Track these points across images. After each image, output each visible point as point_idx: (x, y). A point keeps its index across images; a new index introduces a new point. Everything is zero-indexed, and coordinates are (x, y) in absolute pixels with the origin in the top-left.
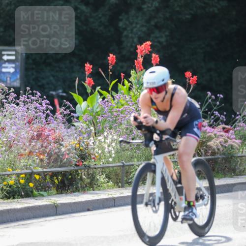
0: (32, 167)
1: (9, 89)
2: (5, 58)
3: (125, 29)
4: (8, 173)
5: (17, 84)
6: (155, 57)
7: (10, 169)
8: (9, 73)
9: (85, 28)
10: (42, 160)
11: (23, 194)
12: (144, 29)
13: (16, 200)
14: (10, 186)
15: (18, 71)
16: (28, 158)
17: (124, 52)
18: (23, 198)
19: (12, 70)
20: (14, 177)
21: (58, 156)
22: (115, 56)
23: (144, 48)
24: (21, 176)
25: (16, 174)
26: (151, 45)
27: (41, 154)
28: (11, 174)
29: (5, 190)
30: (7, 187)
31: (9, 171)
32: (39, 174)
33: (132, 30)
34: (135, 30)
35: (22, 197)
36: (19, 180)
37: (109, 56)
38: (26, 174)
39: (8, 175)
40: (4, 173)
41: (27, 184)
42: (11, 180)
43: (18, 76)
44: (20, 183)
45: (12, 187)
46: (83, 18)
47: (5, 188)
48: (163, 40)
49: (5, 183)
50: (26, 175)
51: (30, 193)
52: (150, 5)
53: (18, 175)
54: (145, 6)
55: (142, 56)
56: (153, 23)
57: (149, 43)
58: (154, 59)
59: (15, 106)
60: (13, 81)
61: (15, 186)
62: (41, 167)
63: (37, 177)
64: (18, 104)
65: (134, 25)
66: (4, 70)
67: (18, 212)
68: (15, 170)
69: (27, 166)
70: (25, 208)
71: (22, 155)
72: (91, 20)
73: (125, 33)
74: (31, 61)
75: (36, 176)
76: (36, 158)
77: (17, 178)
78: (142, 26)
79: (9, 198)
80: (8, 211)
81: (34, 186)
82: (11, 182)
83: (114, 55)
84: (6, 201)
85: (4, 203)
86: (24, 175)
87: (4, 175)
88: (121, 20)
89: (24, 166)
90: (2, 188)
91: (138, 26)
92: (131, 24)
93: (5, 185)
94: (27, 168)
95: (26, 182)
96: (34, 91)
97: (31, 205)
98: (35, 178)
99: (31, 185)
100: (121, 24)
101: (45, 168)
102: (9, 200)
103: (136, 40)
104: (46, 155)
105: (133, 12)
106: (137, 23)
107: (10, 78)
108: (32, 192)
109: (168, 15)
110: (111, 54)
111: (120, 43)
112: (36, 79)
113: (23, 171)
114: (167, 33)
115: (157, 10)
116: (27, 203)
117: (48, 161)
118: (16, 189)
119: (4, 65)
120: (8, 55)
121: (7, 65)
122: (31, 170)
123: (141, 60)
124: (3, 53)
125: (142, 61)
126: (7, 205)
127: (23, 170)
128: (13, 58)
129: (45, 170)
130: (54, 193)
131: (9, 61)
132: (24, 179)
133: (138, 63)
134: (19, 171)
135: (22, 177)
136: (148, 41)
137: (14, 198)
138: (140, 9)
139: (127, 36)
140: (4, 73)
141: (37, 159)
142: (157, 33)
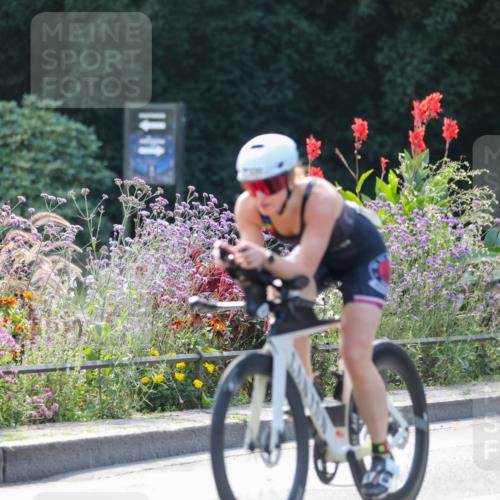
0: (199, 348)
1: (154, 189)
2: (145, 126)
3: (388, 68)
4: (152, 359)
5: (169, 179)
6: (449, 125)
7: (156, 352)
8: (152, 156)
9: (306, 65)
10: (219, 334)
11: (181, 401)
12: (428, 68)
13: (167, 414)
14: (156, 387)
15: (171, 151)
16: (191, 329)
17: (387, 115)
18: (181, 410)
19: (159, 151)
20: (163, 368)
21: (253, 325)
22: (366, 123)
23: (426, 107)
24: (178, 365)
25: (168, 361)
26: (441, 101)
27: (217, 321)
28: (158, 362)
29: (145, 393)
30: (149, 388)
31: (153, 355)
32: (213, 361)
33: (402, 71)
34: (409, 70)
35: (180, 408)
36: (173, 375)
37: (354, 123)
38: (187, 361)
39: (152, 364)
40: (144, 359)
41: (189, 381)
42: (157, 373)
43: (172, 163)
44: (176, 381)
45: (160, 389)
46: (302, 45)
47: (145, 389)
48: (466, 90)
49: (145, 380)
50: (187, 364)
51: (196, 400)
52: (439, 19)
53: (172, 363)
54: (428, 22)
55: (423, 123)
56: (445, 56)
57: (437, 96)
58: (447, 130)
59: (166, 223)
60: (163, 174)
61: (166, 387)
62: (218, 348)
63: (210, 368)
64: (171, 220)
65: (407, 60)
66: (143, 151)
67: (171, 437)
68: (166, 353)
69: (189, 344)
70: (186, 430)
71: (178, 323)
72: (320, 49)
73: (389, 76)
74: (196, 132)
75: (207, 365)
76: (208, 328)
77: (170, 370)
78: (424, 61)
79: (153, 410)
80: (152, 437)
81: (203, 386)
82: (158, 378)
83: (363, 120)
84: (147, 416)
85: (143, 420)
86: (182, 364)
87: (144, 363)
88: (380, 50)
89: (184, 344)
90: (140, 389)
91: (415, 62)
92: (401, 57)
93: (145, 384)
94: (189, 350)
95: (187, 377)
96: (205, 194)
97: (197, 425)
98: (206, 369)
99: (198, 383)
100: (380, 58)
101: (226, 350)
102: (154, 415)
103: (410, 91)
104: (228, 323)
105: (404, 34)
106: (413, 56)
107: (156, 167)
108: (199, 398)
109: (476, 39)
110: (358, 117)
111: (377, 96)
112: (208, 169)
113: (181, 356)
114: (475, 77)
115: (455, 29)
116: (189, 420)
117: (232, 336)
118: (169, 392)
119: (142, 141)
120: (151, 120)
121: (148, 140)
122: (198, 353)
123: (421, 130)
124: (142, 115)
125: (423, 133)
126: (150, 424)
127: (182, 353)
128: (161, 126)
129: (225, 354)
130: (244, 401)
131: (153, 133)
132: (184, 373)
133: (416, 137)
134: (173, 356)
135: (180, 368)
136: (436, 91)
137: (163, 410)
138: (419, 27)
139: (392, 83)
140: (143, 157)
141: (209, 331)
142: (454, 77)
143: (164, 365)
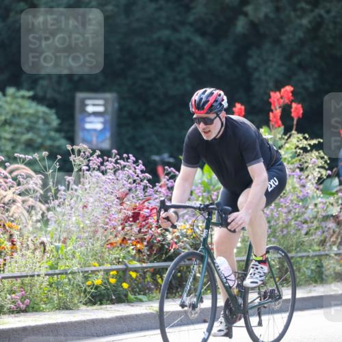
0: (126, 261)
1: (94, 152)
2: (90, 109)
3: (256, 69)
4: (93, 269)
5: (106, 145)
6: (296, 108)
7: (97, 265)
8: (95, 130)
9: (200, 67)
10: (139, 251)
11: (114, 297)
12: (284, 69)
13: (104, 306)
14: (97, 288)
15: (108, 126)
16: (120, 248)
17: (255, 102)
18: (114, 304)
19: (99, 126)
20: (101, 275)
21: (163, 245)
24: (112, 273)
25: (105, 270)
26: (292, 92)
27: (138, 242)
28: (98, 271)
29: (89, 292)
30: (92, 288)
31: (95, 266)
32: (135, 270)
33: (266, 72)
34: (270, 71)
35: (113, 302)
36: (108, 279)
37: (235, 106)
38: (118, 270)
39: (93, 272)
40: (87, 269)
41: (119, 284)
42: (97, 278)
43: (108, 134)
44: (110, 283)
45: (99, 289)
46: (197, 54)
47: (88, 290)
48: (309, 84)
49: (89, 283)
50: (117, 272)
51: (123, 297)
52: (291, 36)
53: (107, 272)
54: (284, 38)
55: (280, 107)
56: (295, 60)
57: (289, 88)
58: (294, 111)
60: (102, 142)
61: (103, 288)
62: (139, 261)
63: (134, 275)
65: (269, 64)
66: (88, 126)
67: (106, 323)
68: (103, 264)
69: (119, 259)
70: (117, 317)
71: (111, 244)
72: (209, 57)
73: (256, 75)
74: (125, 114)
75: (131, 273)
76: (132, 247)
77: (106, 276)
78: (281, 65)
79: (94, 304)
80: (93, 322)
81: (129, 287)
82: (98, 282)
83: (242, 105)
84: (90, 308)
85: (87, 311)
86: (115, 272)
87: (87, 272)
88: (250, 57)
89: (115, 258)
90: (85, 289)
91: (275, 65)
92: (265, 62)
93: (89, 286)
94: (119, 262)
95: (117, 281)
97: (125, 314)
98: (131, 276)
99: (125, 285)
100: (250, 63)
101: (144, 263)
102: (95, 307)
103: (271, 85)
104: (145, 243)
105: (267, 46)
106: (273, 61)
107: (97, 137)
108: (126, 295)
109: (316, 50)
111: (248, 89)
112: (133, 139)
113: (114, 267)
114: (315, 75)
115: (302, 43)
116: (119, 311)
117: (148, 253)
118: (105, 291)
119: (89, 119)
120: (94, 105)
121: (92, 119)
122: (126, 265)
123: (278, 111)
124: (88, 102)
125: (279, 114)
126: (92, 314)
127: (114, 264)
128: (101, 109)
129: (144, 265)
130: (157, 297)
131: (96, 114)
132: (116, 278)
133: (275, 117)
134: (108, 266)
135: (113, 275)
136: (288, 85)
137: (101, 304)
138: (277, 41)
139: (259, 80)
140: (88, 130)
141: (133, 249)
142: (301, 75)
143: (102, 273)
